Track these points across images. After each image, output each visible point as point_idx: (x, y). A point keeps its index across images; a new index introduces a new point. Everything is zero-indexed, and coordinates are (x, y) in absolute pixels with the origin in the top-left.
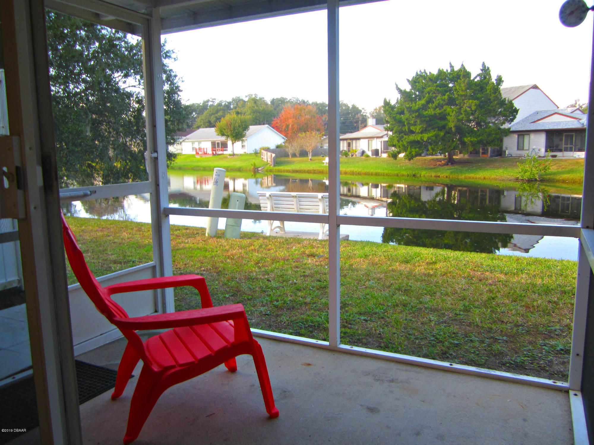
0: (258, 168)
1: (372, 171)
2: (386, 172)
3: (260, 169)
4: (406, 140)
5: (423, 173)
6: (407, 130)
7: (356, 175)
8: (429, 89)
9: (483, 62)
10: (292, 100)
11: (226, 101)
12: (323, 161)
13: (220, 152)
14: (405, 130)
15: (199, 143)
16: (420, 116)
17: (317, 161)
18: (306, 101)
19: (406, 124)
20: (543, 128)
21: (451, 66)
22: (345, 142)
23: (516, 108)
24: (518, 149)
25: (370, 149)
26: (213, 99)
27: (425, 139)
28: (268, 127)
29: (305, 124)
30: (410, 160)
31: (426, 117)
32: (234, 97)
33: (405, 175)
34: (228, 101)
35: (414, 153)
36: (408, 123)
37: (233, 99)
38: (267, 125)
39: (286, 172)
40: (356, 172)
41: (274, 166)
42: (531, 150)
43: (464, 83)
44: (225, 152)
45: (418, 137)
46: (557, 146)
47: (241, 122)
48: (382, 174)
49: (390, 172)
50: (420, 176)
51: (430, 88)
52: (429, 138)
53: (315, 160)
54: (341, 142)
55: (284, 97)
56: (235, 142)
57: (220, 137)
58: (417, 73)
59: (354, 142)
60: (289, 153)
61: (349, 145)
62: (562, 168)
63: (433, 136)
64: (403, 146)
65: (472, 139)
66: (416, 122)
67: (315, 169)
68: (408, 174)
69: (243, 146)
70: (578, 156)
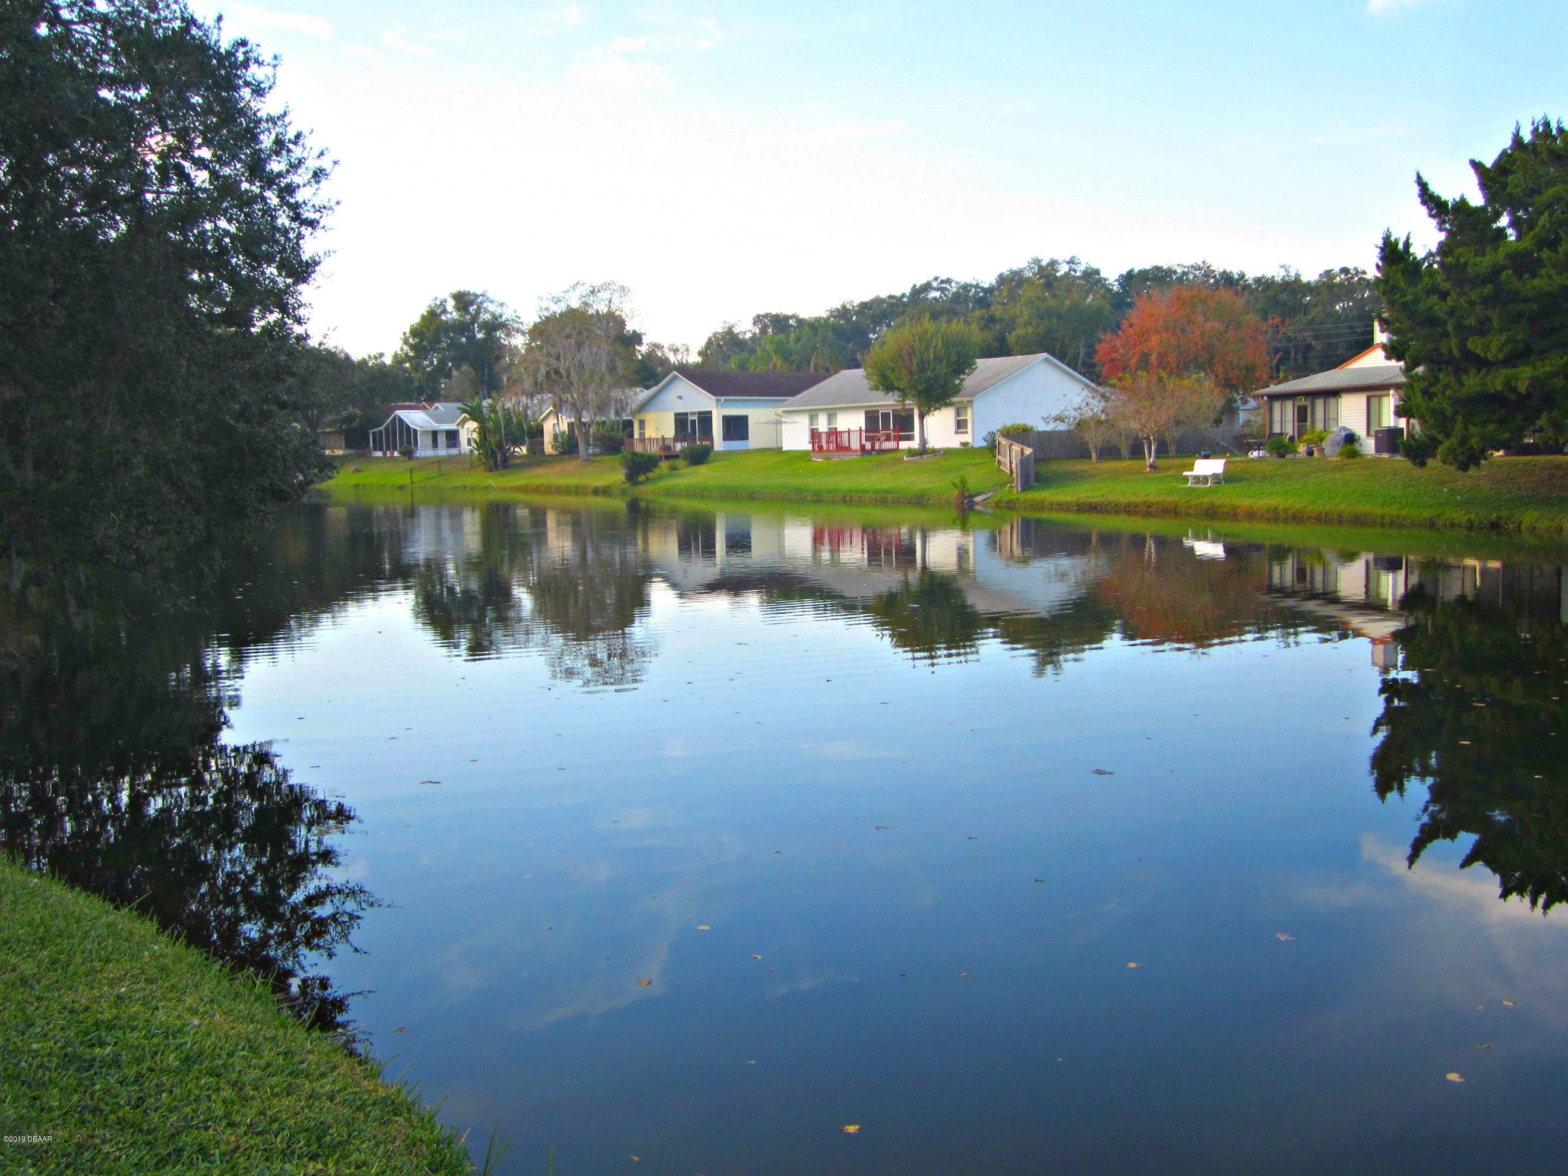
0: (972, 496)
1: (1343, 506)
2: (1392, 510)
3: (978, 499)
4: (1448, 393)
5: (1529, 517)
6: (1456, 352)
7: (1286, 521)
8: (1551, 192)
10: (1190, 277)
12: (1186, 473)
13: (890, 445)
14: (1450, 352)
15: (831, 416)
16: (1501, 297)
17: (1169, 472)
18: (1236, 276)
19: (1450, 328)
22: (1289, 405)
25: (1372, 433)
26: (942, 282)
27: (1522, 387)
28: (1046, 360)
29: (1203, 348)
30: (1464, 467)
31: (1527, 300)
33: (1459, 526)
34: (986, 286)
35: (1474, 442)
36: (1459, 327)
38: (1045, 355)
39: (1058, 510)
40: (1286, 510)
41: (1026, 486)
44: (904, 445)
45: (1497, 381)
48: (1374, 522)
49: (1404, 512)
50: (1519, 526)
51: (1555, 189)
52: (1535, 382)
53: (1167, 469)
54: (1277, 406)
56: (928, 412)
57: (881, 394)
59: (1319, 403)
60: (1092, 446)
61: (1302, 416)
63: (1554, 375)
66: (1488, 319)
67: (1152, 499)
68: (1469, 521)
69: (961, 425)
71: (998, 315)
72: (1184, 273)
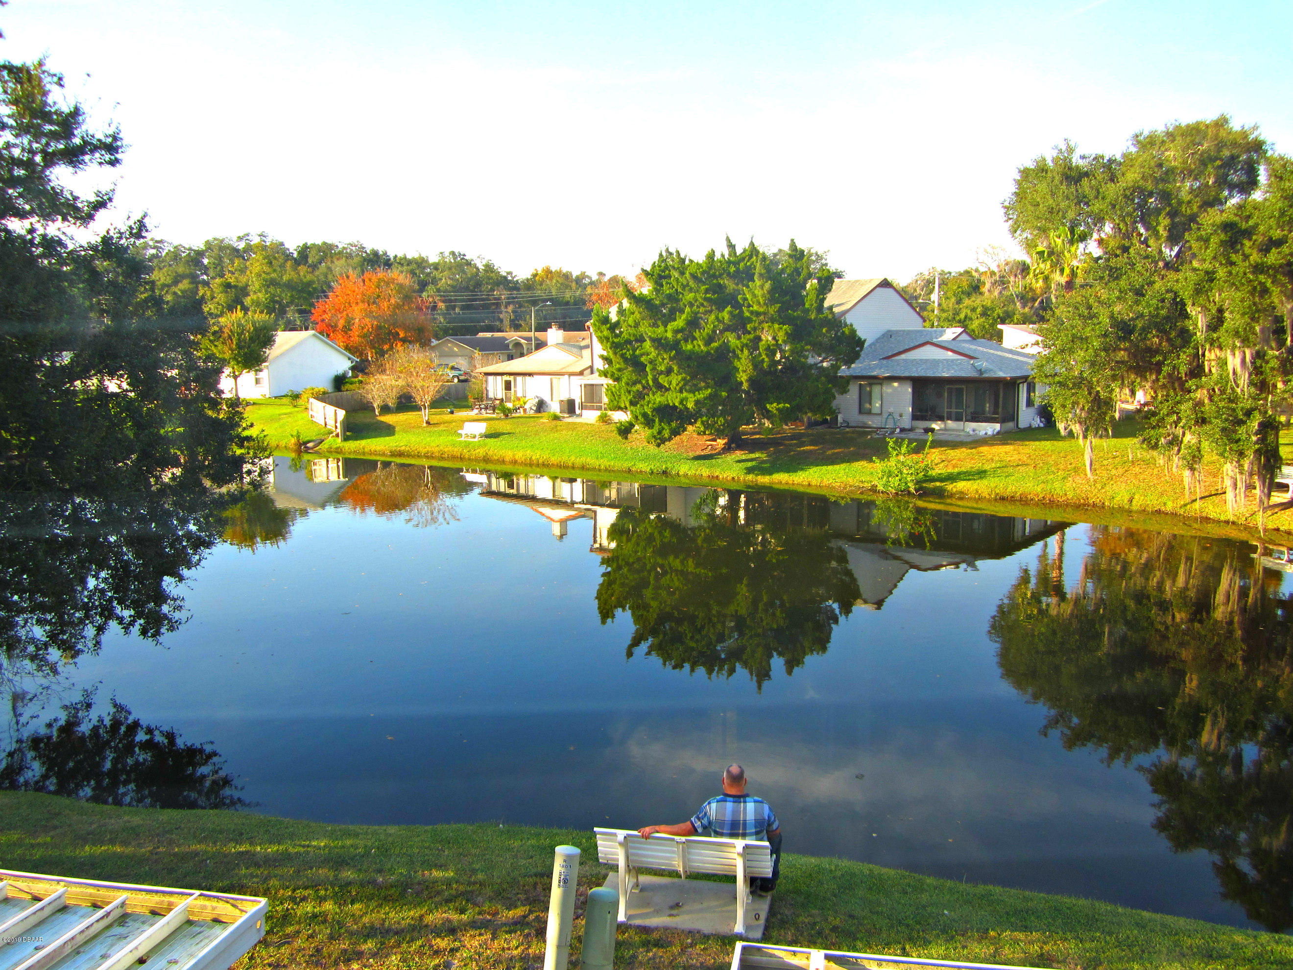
0: (305, 443)
1: (573, 458)
2: (604, 462)
3: (308, 443)
4: (650, 403)
5: (685, 470)
6: (651, 383)
9: (792, 240)
10: (348, 251)
11: (190, 249)
12: (459, 432)
14: (647, 382)
16: (678, 357)
17: (442, 427)
18: (381, 253)
19: (647, 370)
20: (907, 374)
21: (731, 247)
22: (499, 378)
23: (860, 339)
24: (860, 412)
25: (556, 398)
26: (157, 242)
27: (690, 405)
28: (314, 335)
30: (657, 445)
31: (690, 357)
32: (210, 238)
33: (643, 471)
35: (666, 432)
36: (654, 370)
37: (207, 242)
38: (313, 331)
41: (345, 438)
42: (885, 415)
43: (762, 289)
45: (675, 400)
46: (933, 409)
47: (256, 329)
49: (612, 463)
51: (693, 294)
52: (697, 403)
54: (490, 380)
55: (329, 242)
56: (241, 373)
58: (661, 255)
59: (519, 380)
60: (375, 405)
61: (508, 385)
62: (954, 467)
63: (705, 399)
64: (645, 415)
65: (781, 406)
66: (671, 368)
67: (442, 448)
68: (650, 469)
69: (258, 382)
70: (974, 431)
71: (232, 281)
72: (344, 248)
